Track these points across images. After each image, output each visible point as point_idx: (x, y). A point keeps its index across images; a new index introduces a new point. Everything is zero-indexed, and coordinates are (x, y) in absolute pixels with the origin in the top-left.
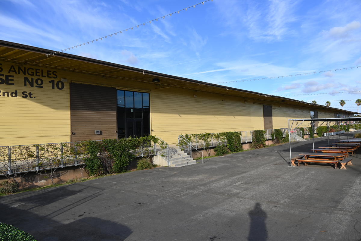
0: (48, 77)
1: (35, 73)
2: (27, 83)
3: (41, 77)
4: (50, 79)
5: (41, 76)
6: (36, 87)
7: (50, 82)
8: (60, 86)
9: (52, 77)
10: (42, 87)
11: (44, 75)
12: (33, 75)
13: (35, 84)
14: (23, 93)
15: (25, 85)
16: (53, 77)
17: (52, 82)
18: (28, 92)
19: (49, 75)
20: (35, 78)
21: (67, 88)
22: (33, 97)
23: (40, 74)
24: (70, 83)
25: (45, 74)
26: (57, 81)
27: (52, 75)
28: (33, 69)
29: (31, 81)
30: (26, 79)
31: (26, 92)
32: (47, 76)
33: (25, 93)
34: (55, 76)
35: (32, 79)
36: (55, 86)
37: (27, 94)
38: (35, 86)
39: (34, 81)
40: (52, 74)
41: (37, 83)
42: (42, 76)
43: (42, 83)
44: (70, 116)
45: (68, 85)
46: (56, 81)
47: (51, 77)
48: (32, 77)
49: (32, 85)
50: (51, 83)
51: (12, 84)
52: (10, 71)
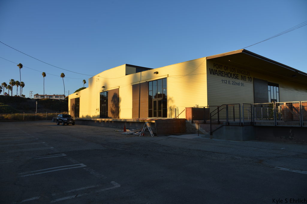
1: (244, 73)
2: (242, 78)
8: (251, 80)
9: (248, 75)
10: (246, 80)
20: (244, 75)
21: (253, 81)
22: (244, 86)
26: (250, 77)
28: (243, 71)
30: (242, 76)
36: (249, 80)
37: (242, 84)
38: (244, 80)
40: (248, 73)
41: (244, 78)
42: (246, 74)
43: (246, 78)
45: (253, 79)
50: (248, 78)
51: (238, 79)
52: (237, 72)
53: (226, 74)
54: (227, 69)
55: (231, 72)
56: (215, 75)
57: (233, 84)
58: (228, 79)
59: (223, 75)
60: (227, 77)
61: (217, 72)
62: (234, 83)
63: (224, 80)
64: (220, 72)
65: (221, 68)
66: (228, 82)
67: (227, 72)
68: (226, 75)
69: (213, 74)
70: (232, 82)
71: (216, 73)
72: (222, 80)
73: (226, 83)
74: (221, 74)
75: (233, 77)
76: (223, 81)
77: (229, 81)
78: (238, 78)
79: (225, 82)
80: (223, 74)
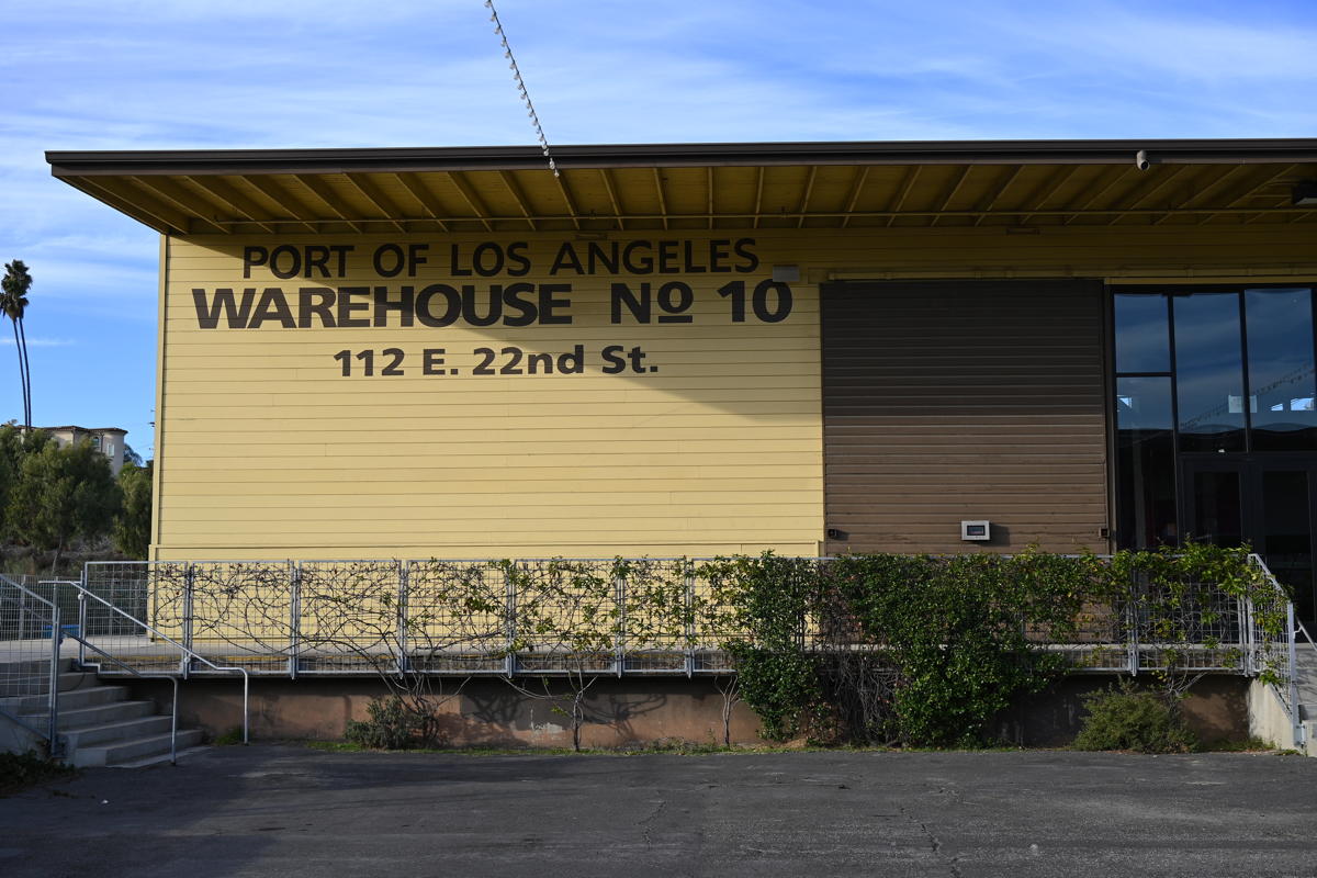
0: (715, 269)
1: (656, 262)
2: (624, 308)
3: (682, 277)
4: (724, 280)
5: (683, 269)
6: (662, 320)
7: (723, 292)
8: (772, 306)
9: (733, 268)
10: (689, 319)
11: (695, 264)
12: (649, 270)
13: (656, 310)
14: (607, 354)
15: (616, 318)
16: (740, 269)
17: (735, 291)
18: (628, 348)
19: (721, 262)
20: (657, 281)
21: (806, 310)
22: (648, 369)
23: (680, 262)
24: (822, 286)
25: (701, 258)
26: (755, 285)
27: (734, 259)
28: (647, 244)
29: (638, 298)
30: (620, 292)
31: (620, 349)
32: (708, 269)
33: (615, 354)
34: (747, 263)
35: (646, 289)
36: (749, 306)
37: (622, 356)
38: (654, 319)
39: (654, 297)
40: (733, 254)
41: (664, 301)
42: (690, 269)
43: (687, 299)
44: (819, 446)
45: (815, 293)
46: (751, 282)
47: (728, 269)
48: (645, 279)
49: (643, 316)
50: (730, 297)
51: (567, 320)
52: (558, 265)
53: (394, 306)
54: (414, 261)
55: (458, 284)
56: (256, 324)
57: (479, 370)
58: (417, 338)
59: (354, 315)
60: (407, 322)
61: (282, 303)
62: (501, 361)
63: (367, 356)
64: (317, 300)
65: (332, 265)
66: (413, 363)
67: (407, 292)
68: (394, 316)
69: (236, 322)
70: (477, 352)
71: (272, 308)
72: (345, 356)
73: (388, 371)
74: (334, 310)
75: (482, 310)
76: (358, 365)
77: (428, 353)
78: (556, 312)
79: (381, 362)
80: (364, 307)
